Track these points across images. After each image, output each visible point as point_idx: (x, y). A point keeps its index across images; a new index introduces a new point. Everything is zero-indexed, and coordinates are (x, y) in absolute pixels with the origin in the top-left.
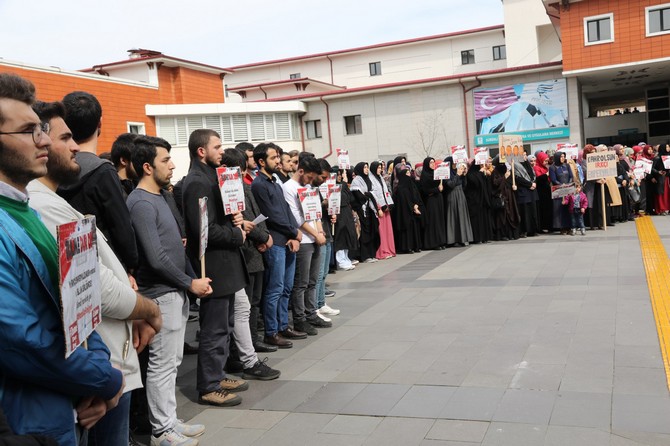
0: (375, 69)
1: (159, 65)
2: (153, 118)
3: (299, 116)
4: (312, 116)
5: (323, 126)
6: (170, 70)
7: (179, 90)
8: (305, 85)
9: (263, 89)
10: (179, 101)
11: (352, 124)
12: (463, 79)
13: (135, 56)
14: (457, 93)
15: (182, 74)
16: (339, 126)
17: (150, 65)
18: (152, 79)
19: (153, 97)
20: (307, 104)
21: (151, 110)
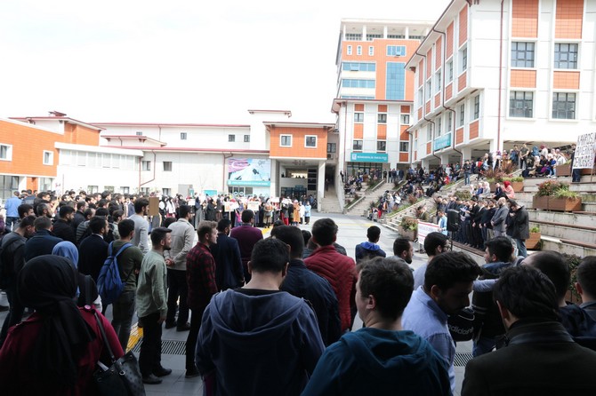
0: (184, 136)
1: (66, 122)
2: (58, 150)
3: (140, 158)
4: (147, 159)
5: (152, 164)
6: (71, 126)
7: (75, 136)
8: (144, 140)
9: (120, 138)
10: (74, 142)
11: (167, 166)
12: (225, 153)
13: (53, 115)
15: (78, 128)
16: (160, 165)
17: (61, 122)
18: (60, 129)
19: (59, 138)
20: (144, 152)
21: (58, 145)
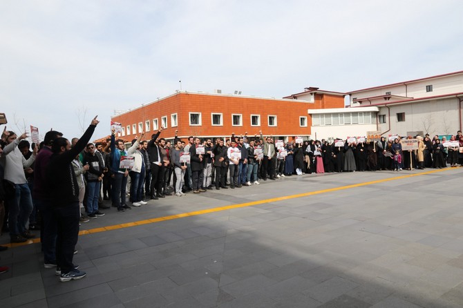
0: (429, 89)
1: (315, 94)
2: (311, 115)
3: (375, 114)
4: (382, 113)
5: (387, 118)
6: (319, 95)
7: (323, 103)
8: (389, 98)
9: (369, 100)
10: (323, 107)
11: (401, 117)
12: (458, 96)
13: (307, 90)
14: (456, 103)
15: (325, 97)
16: (394, 118)
17: (311, 94)
18: (312, 100)
19: (311, 106)
20: (380, 108)
21: (310, 111)
